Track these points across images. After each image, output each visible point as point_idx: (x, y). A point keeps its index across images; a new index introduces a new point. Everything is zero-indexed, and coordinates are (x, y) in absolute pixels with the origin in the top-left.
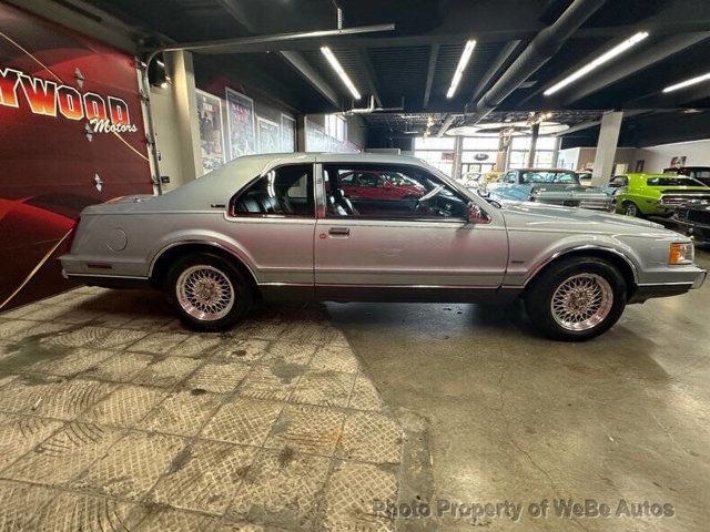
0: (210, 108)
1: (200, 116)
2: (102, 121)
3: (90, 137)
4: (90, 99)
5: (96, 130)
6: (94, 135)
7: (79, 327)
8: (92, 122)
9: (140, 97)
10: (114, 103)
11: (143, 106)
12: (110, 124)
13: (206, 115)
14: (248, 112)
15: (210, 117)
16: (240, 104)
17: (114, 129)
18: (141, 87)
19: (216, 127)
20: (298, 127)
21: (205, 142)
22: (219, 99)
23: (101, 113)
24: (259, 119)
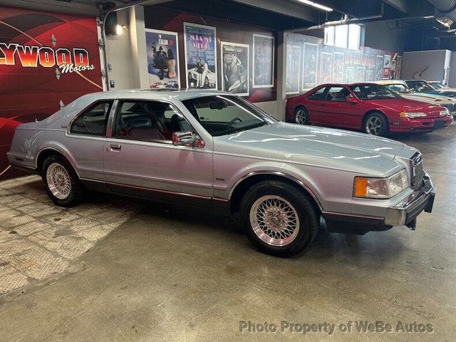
0: (166, 42)
1: (154, 51)
2: (68, 65)
3: (58, 77)
4: (60, 52)
5: (63, 72)
6: (61, 75)
7: (14, 194)
8: (60, 67)
9: (98, 45)
10: (78, 52)
11: (101, 51)
12: (74, 66)
13: (161, 48)
14: (208, 40)
15: (165, 50)
16: (201, 34)
17: (76, 69)
18: (100, 37)
19: (171, 56)
20: (278, 44)
21: (158, 70)
22: (176, 34)
23: (67, 60)
24: (223, 43)
